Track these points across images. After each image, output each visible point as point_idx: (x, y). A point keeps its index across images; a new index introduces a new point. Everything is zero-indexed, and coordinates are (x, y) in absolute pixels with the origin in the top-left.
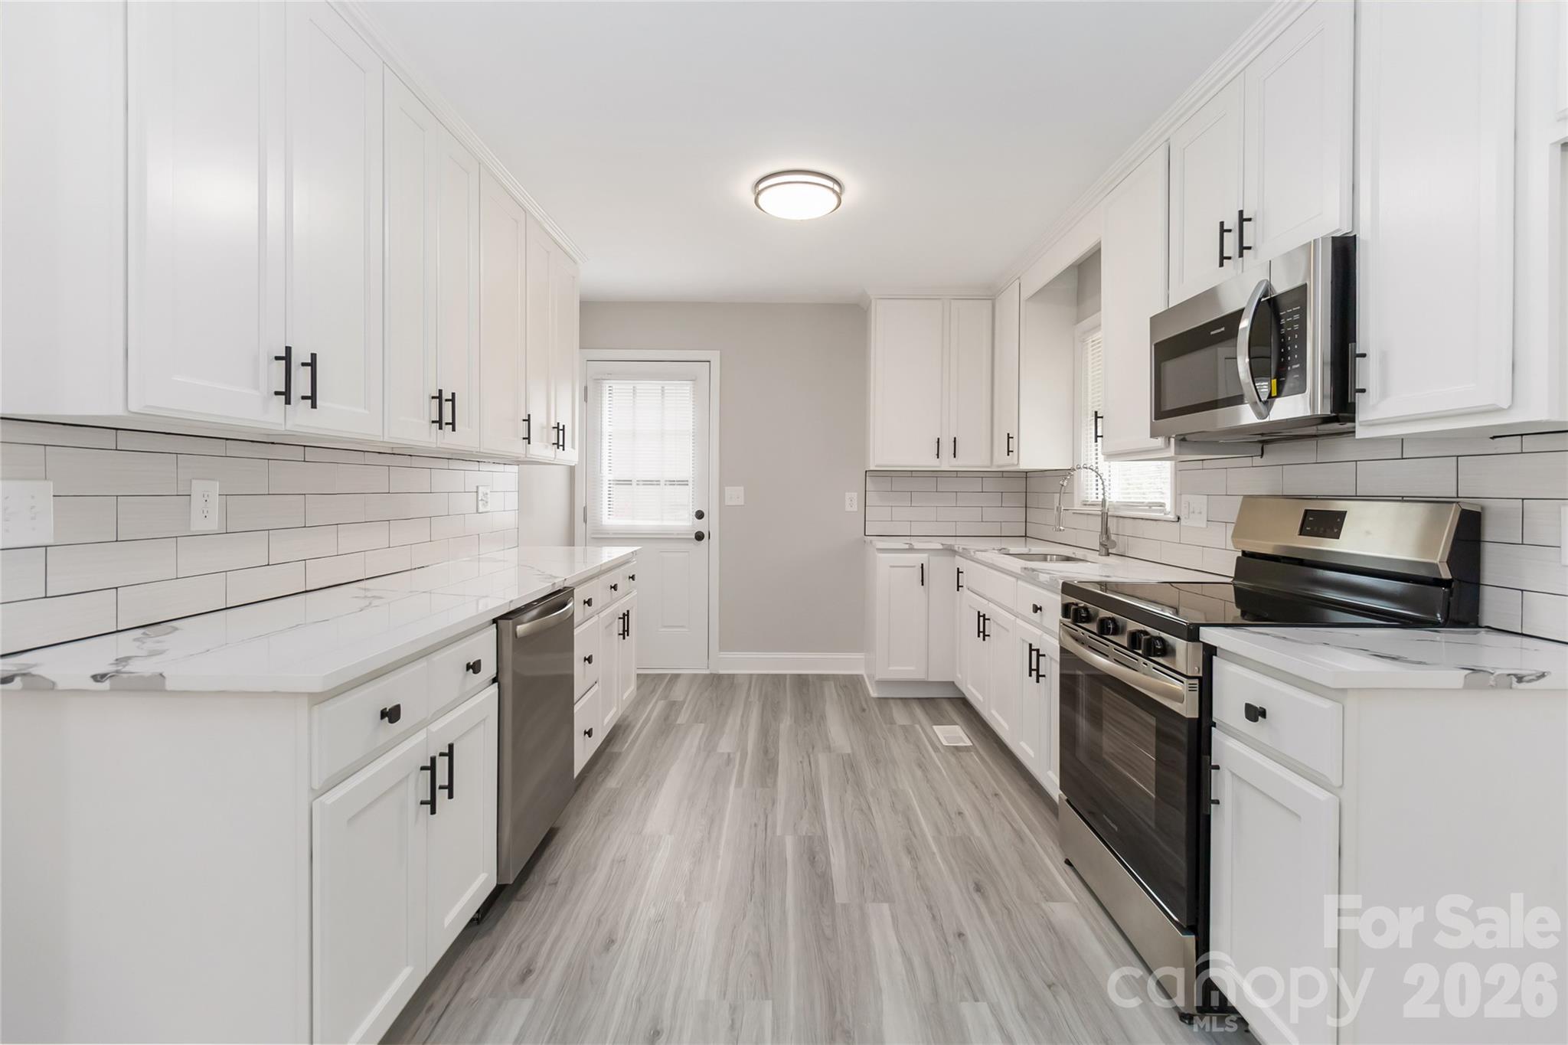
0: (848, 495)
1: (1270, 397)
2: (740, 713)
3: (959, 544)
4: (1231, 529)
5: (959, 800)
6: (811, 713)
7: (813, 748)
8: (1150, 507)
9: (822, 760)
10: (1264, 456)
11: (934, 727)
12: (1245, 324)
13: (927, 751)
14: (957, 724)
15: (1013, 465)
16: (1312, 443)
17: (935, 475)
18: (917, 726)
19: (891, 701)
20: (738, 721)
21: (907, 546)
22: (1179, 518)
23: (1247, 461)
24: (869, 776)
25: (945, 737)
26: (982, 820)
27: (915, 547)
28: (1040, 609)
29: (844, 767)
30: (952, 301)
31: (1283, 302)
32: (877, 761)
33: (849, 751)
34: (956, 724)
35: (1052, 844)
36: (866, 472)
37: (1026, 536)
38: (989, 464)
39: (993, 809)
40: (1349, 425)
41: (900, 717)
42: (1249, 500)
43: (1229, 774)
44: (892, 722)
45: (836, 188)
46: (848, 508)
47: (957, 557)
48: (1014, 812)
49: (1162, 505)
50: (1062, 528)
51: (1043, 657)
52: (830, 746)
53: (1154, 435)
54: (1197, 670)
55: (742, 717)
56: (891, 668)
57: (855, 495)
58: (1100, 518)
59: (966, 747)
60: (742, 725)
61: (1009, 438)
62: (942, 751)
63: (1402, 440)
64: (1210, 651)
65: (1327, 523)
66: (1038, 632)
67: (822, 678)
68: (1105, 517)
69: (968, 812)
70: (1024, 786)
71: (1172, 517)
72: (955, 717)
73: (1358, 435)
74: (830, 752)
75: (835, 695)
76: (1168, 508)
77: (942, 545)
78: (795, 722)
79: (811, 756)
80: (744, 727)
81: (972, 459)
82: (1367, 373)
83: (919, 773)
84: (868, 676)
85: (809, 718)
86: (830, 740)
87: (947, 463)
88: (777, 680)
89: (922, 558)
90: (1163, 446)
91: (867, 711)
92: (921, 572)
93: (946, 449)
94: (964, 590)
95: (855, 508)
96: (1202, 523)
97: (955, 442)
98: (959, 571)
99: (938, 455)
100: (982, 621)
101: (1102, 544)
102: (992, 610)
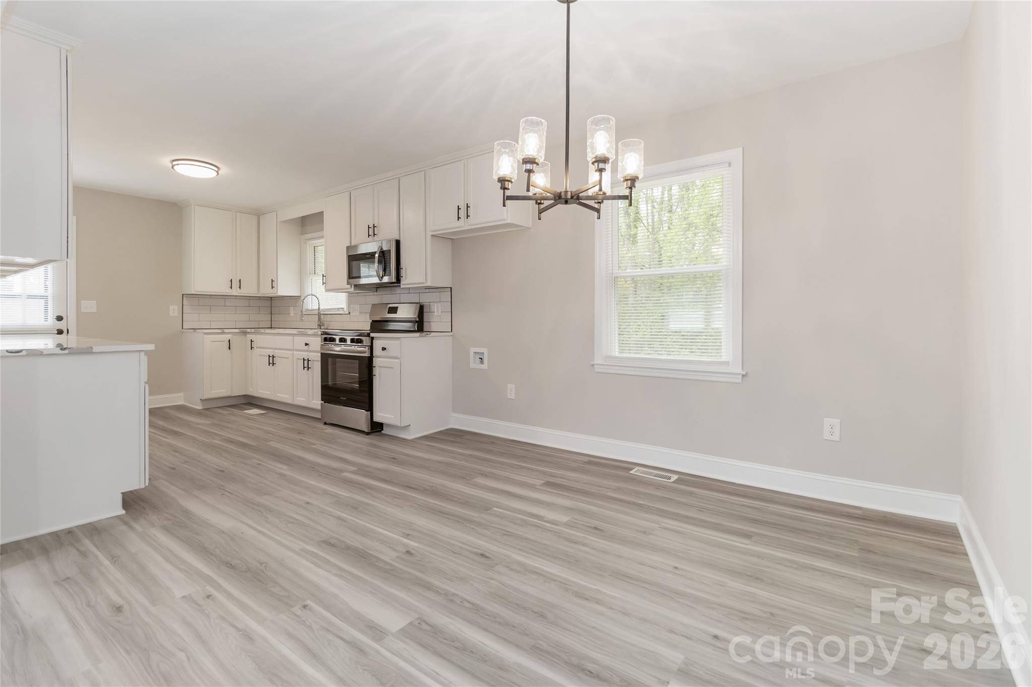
0: (171, 307)
1: (382, 276)
4: (369, 314)
6: (171, 418)
8: (337, 310)
10: (377, 292)
11: (243, 411)
12: (377, 255)
13: (248, 416)
15: (275, 293)
16: (390, 288)
17: (224, 297)
18: (235, 412)
19: (212, 409)
21: (221, 332)
22: (350, 313)
23: (372, 294)
25: (252, 413)
27: (225, 332)
28: (308, 344)
31: (386, 252)
32: (228, 422)
33: (209, 422)
34: (253, 409)
35: (317, 423)
36: (183, 295)
37: (271, 327)
38: (258, 292)
40: (399, 284)
41: (223, 412)
42: (374, 306)
43: (378, 367)
44: (220, 413)
45: (216, 169)
46: (171, 314)
47: (248, 335)
49: (343, 308)
51: (309, 361)
52: (198, 423)
53: (348, 284)
54: (369, 344)
56: (212, 392)
57: (176, 307)
59: (264, 413)
61: (272, 281)
62: (255, 415)
63: (409, 288)
64: (372, 338)
65: (393, 310)
66: (306, 353)
68: (319, 315)
70: (298, 416)
71: (347, 313)
73: (402, 287)
75: (176, 412)
76: (345, 310)
77: (239, 330)
78: (165, 422)
81: (249, 289)
82: (403, 273)
83: (251, 421)
84: (189, 403)
86: (195, 422)
87: (235, 292)
89: (229, 337)
90: (349, 288)
91: (202, 413)
92: (228, 343)
93: (235, 284)
94: (258, 349)
95: (176, 314)
96: (358, 314)
97: (240, 281)
98: (252, 341)
99: (231, 287)
100: (271, 358)
101: (318, 325)
102: (277, 353)
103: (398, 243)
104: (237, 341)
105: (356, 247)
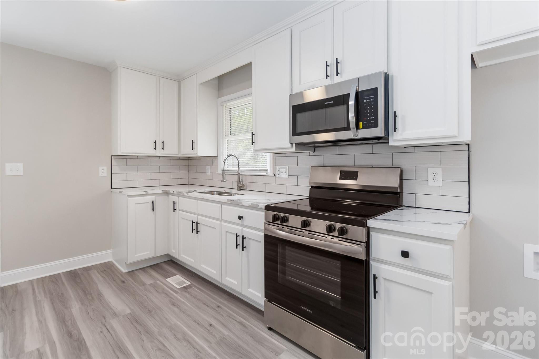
0: (101, 168)
2: (34, 311)
3: (171, 189)
5: (205, 317)
6: (91, 294)
7: (105, 318)
8: (260, 171)
9: (115, 324)
10: (315, 152)
11: (167, 279)
12: (352, 99)
13: (173, 295)
14: (178, 275)
15: (195, 154)
16: (336, 147)
17: (149, 158)
18: (158, 282)
19: (136, 272)
20: (35, 318)
21: (145, 193)
22: (275, 175)
23: (307, 154)
24: (151, 323)
25: (175, 283)
26: (223, 324)
27: (149, 193)
28: (242, 217)
29: (132, 324)
30: (161, 78)
31: (365, 94)
32: (150, 312)
33: (128, 311)
34: (176, 275)
35: (257, 322)
36: (112, 156)
37: (189, 184)
38: (177, 153)
39: (222, 315)
41: (146, 279)
42: (313, 168)
43: (383, 279)
44: (144, 284)
46: (101, 175)
47: (170, 196)
48: (231, 312)
49: (266, 170)
50: (225, 180)
51: (245, 239)
52: (115, 312)
55: (37, 313)
56: (136, 255)
57: (105, 168)
58: (237, 176)
59: (188, 285)
60: (40, 322)
61: (193, 142)
62: (179, 292)
65: (351, 175)
66: (240, 228)
67: (87, 269)
68: (239, 175)
69: (214, 322)
70: (226, 297)
72: (174, 271)
74: (117, 316)
75: (101, 278)
76: (269, 171)
77: (162, 191)
78: (82, 304)
79: (106, 325)
80: (42, 322)
81: (171, 151)
82: (397, 122)
83: (176, 309)
84: (116, 261)
85: (90, 298)
86: (113, 308)
87: (159, 152)
88: (55, 279)
89: (152, 198)
90: (291, 147)
91: (126, 281)
92: (152, 204)
93: (159, 146)
94: (179, 211)
95: (105, 175)
96: (287, 176)
97: (163, 143)
98: (174, 203)
99: (155, 148)
100: (195, 225)
101: (238, 186)
102: (201, 219)
103: (387, 77)
104: (161, 202)
105: (301, 94)
